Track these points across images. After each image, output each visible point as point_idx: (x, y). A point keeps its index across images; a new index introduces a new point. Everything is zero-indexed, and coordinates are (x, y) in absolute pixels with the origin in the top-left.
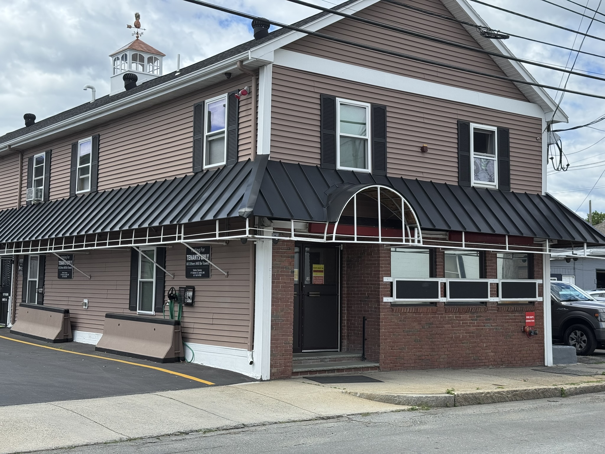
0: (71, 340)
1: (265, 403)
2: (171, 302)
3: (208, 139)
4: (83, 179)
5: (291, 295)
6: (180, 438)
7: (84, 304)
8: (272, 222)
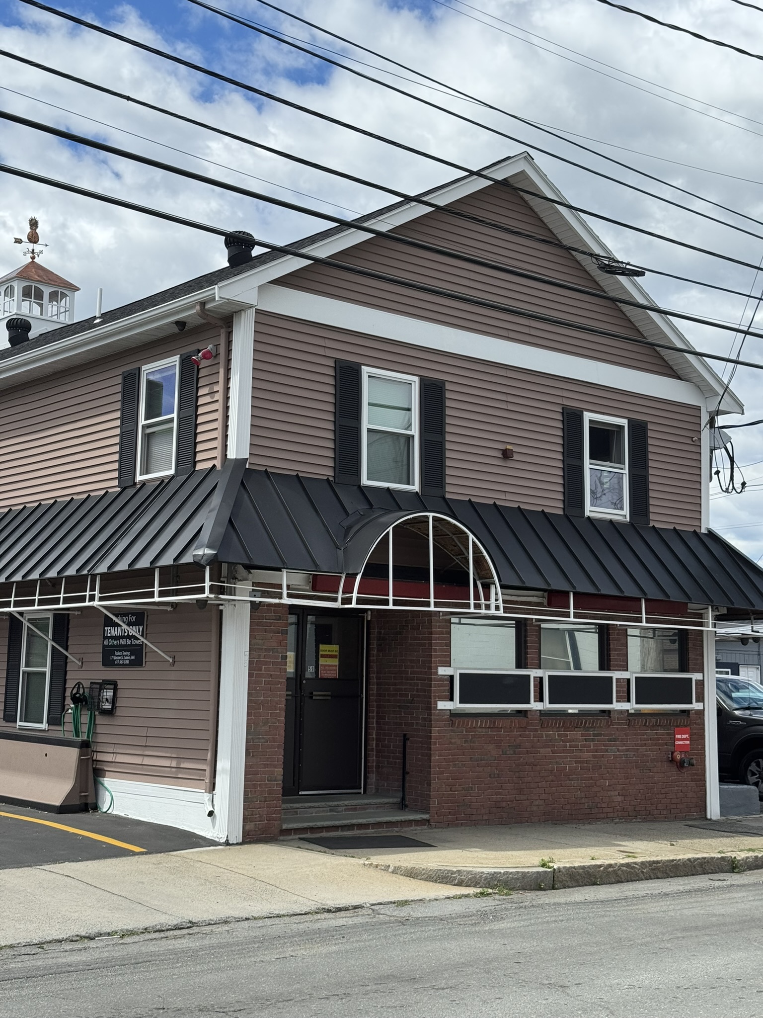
1: (231, 884)
2: (76, 707)
3: (145, 430)
5: (280, 697)
6: (78, 946)
8: (251, 573)
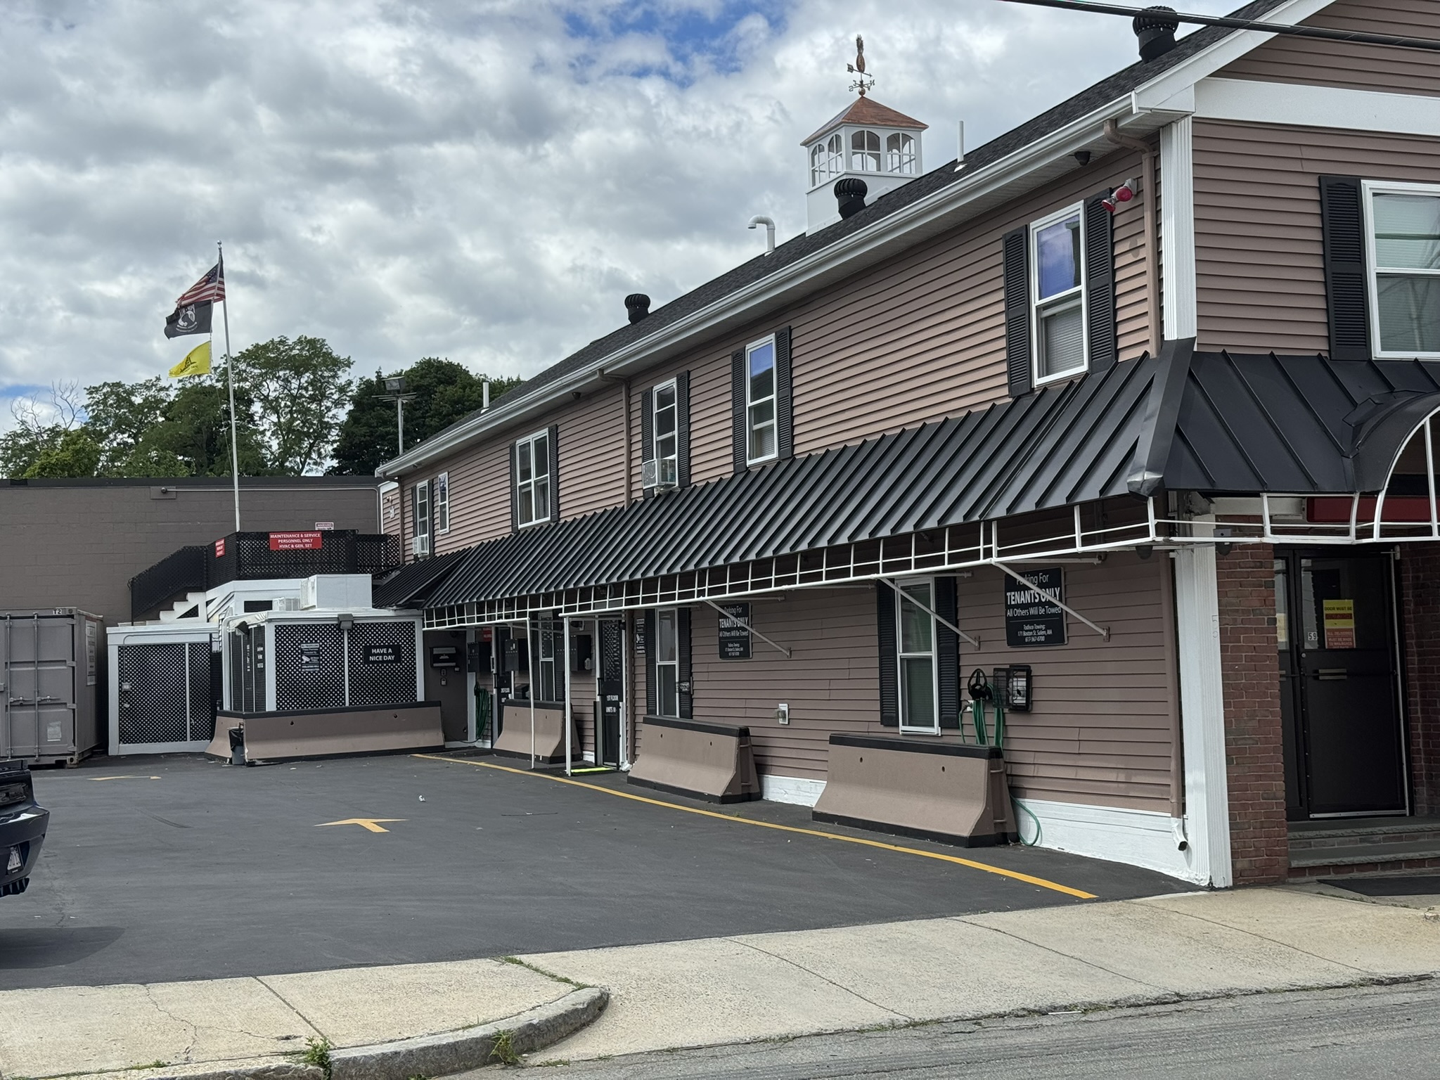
0: (758, 796)
1: (1227, 943)
2: (978, 703)
3: (1041, 314)
4: (760, 430)
5: (1272, 679)
6: (1028, 1022)
7: (780, 714)
8: (1213, 502)
